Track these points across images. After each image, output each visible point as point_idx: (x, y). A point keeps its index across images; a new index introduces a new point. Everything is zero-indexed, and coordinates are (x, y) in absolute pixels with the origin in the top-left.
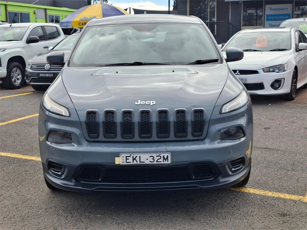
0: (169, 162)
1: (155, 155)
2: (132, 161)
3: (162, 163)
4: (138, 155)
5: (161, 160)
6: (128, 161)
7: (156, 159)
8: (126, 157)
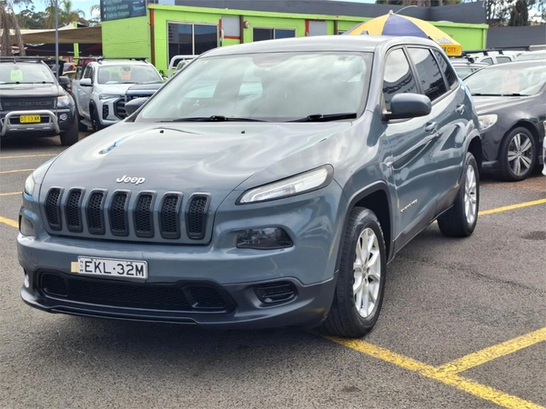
0: (145, 277)
1: (124, 264)
2: (93, 270)
3: (135, 276)
4: (102, 261)
5: (134, 272)
6: (88, 269)
7: (126, 269)
8: (86, 262)
